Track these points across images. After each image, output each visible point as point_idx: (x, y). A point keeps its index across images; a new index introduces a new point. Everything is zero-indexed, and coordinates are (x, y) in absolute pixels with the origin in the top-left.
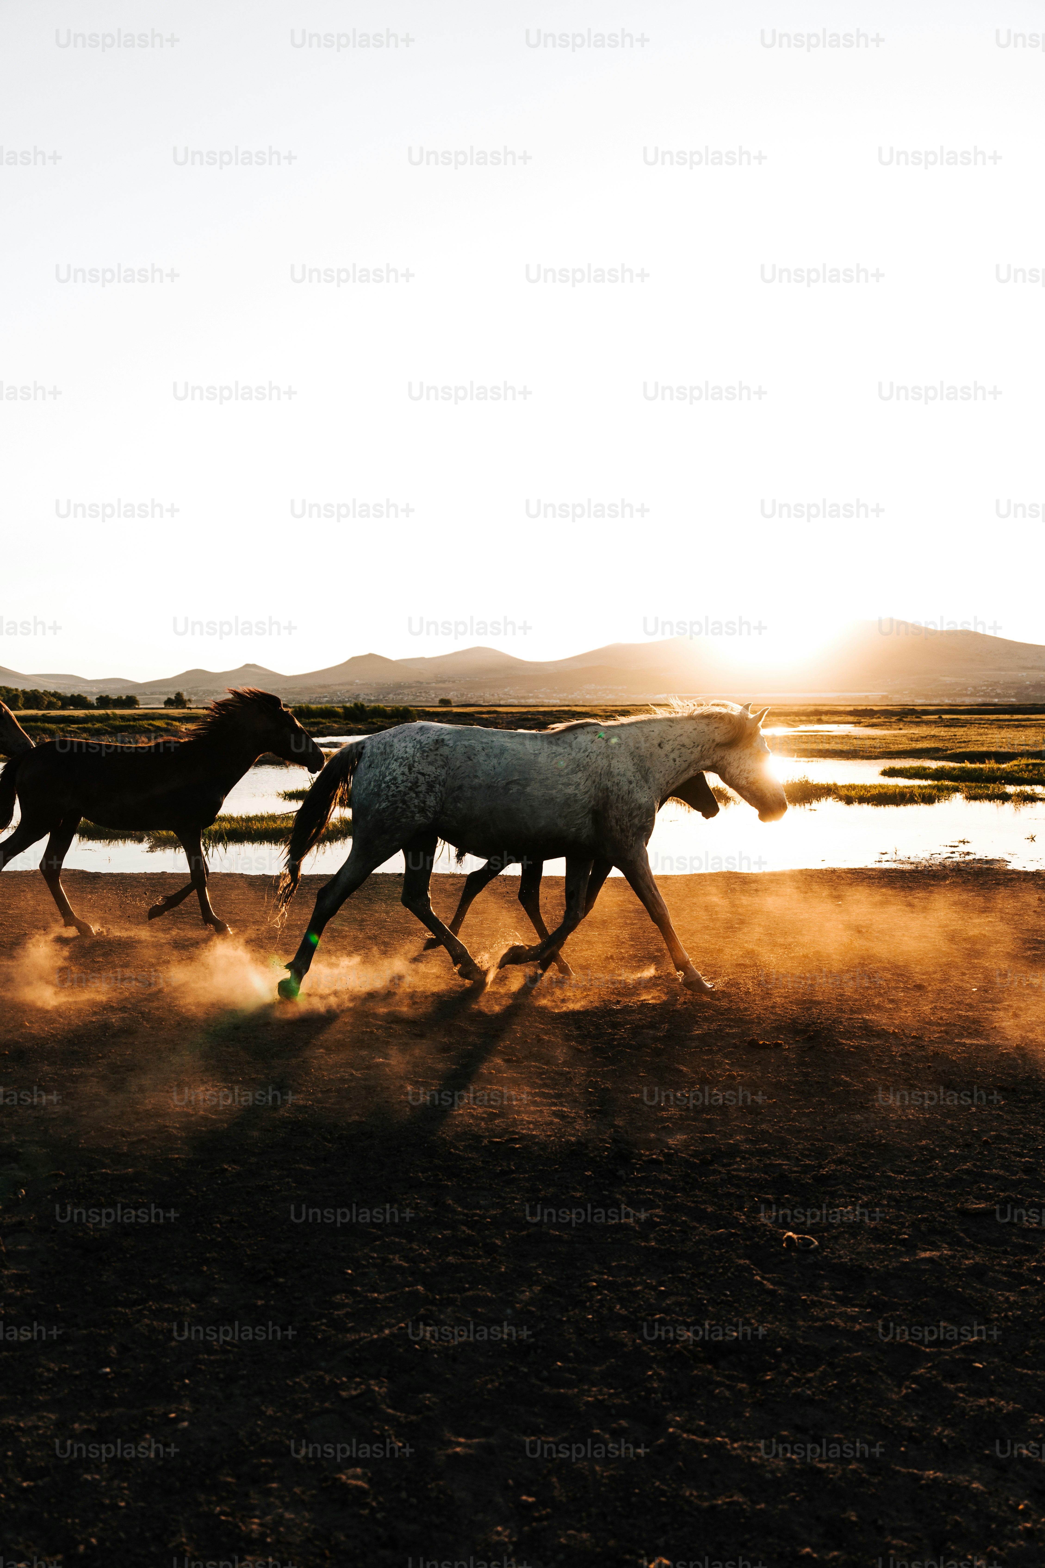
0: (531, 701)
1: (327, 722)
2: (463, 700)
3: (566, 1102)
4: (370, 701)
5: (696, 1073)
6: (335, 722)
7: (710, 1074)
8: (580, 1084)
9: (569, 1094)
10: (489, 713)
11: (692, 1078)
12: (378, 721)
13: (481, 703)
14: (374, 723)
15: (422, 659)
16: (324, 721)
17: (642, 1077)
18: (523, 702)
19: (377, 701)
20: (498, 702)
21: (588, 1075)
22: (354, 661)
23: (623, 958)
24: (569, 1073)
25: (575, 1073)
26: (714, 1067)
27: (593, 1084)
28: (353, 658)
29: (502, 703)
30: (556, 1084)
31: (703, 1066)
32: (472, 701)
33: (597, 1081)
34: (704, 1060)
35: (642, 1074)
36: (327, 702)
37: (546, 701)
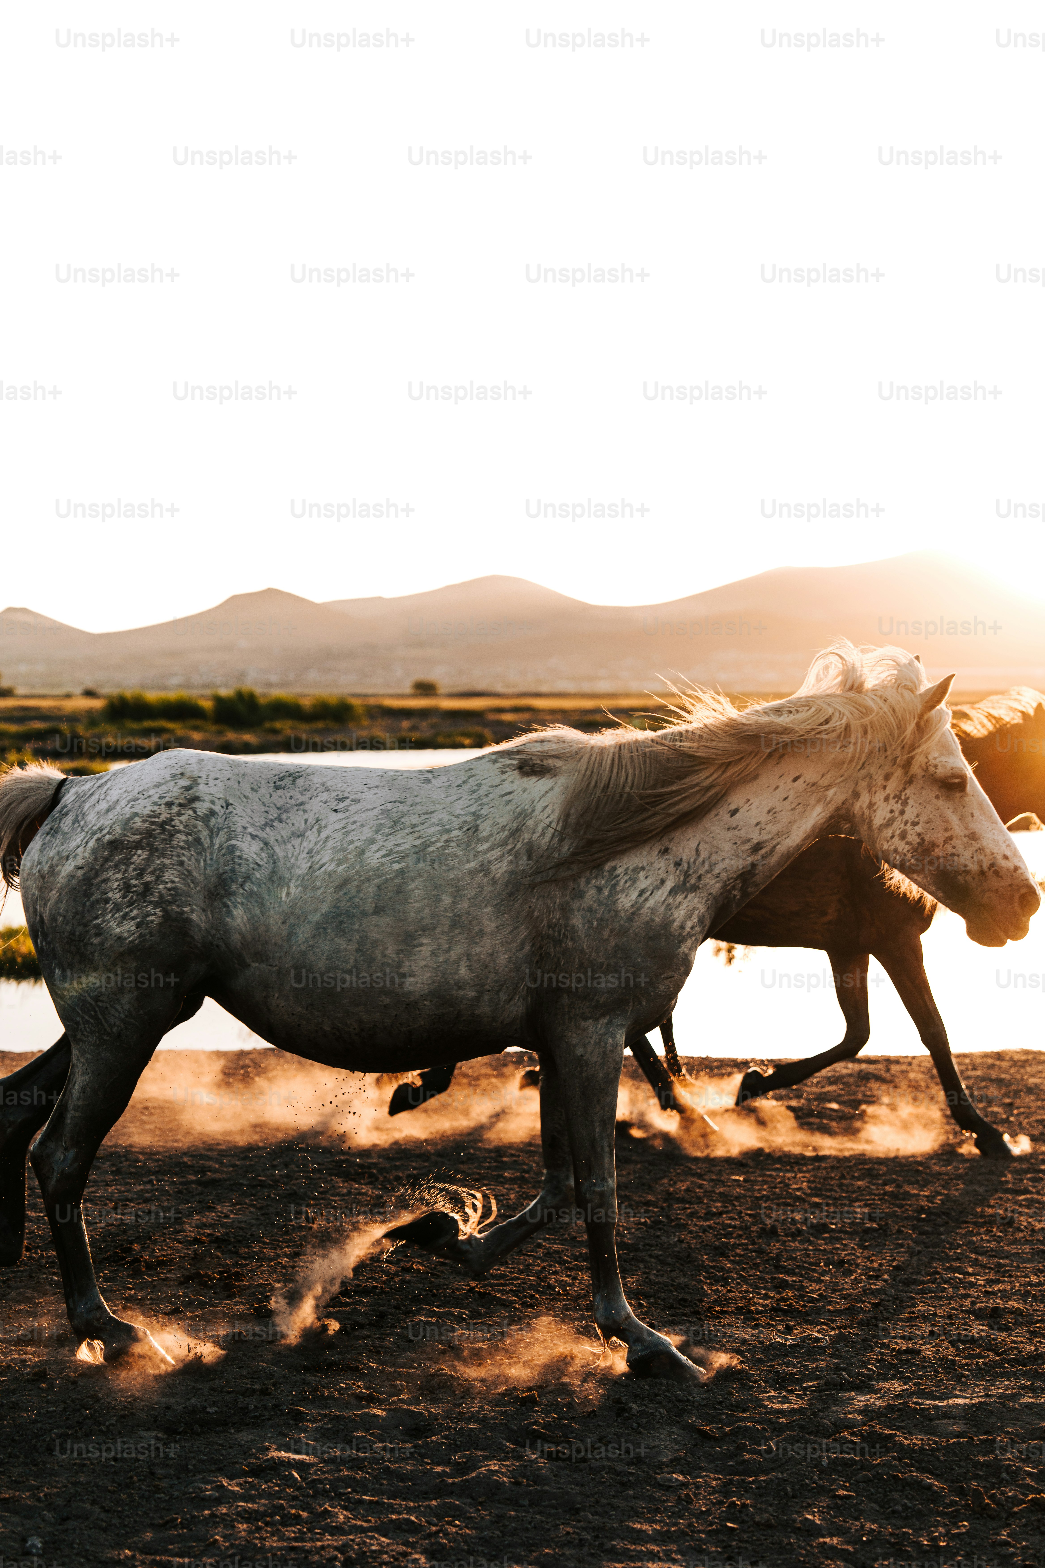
0: (604, 686)
1: (177, 728)
2: (464, 683)
3: (679, 1551)
4: (269, 685)
5: (961, 1492)
6: (196, 728)
7: (992, 1497)
8: (708, 1512)
9: (684, 1534)
10: (515, 710)
11: (953, 1503)
12: (286, 727)
13: (499, 688)
14: (275, 732)
15: (379, 599)
16: (170, 725)
17: (841, 1498)
18: (587, 687)
19: (283, 684)
20: (533, 688)
21: (725, 1490)
22: (236, 602)
23: (799, 1232)
24: (685, 1485)
25: (698, 1487)
26: (1001, 1481)
27: (734, 1512)
28: (234, 598)
29: (544, 689)
30: (657, 1511)
31: (976, 1477)
32: (481, 686)
33: (744, 1506)
34: (977, 1464)
35: (841, 1492)
36: (180, 686)
37: (635, 686)
